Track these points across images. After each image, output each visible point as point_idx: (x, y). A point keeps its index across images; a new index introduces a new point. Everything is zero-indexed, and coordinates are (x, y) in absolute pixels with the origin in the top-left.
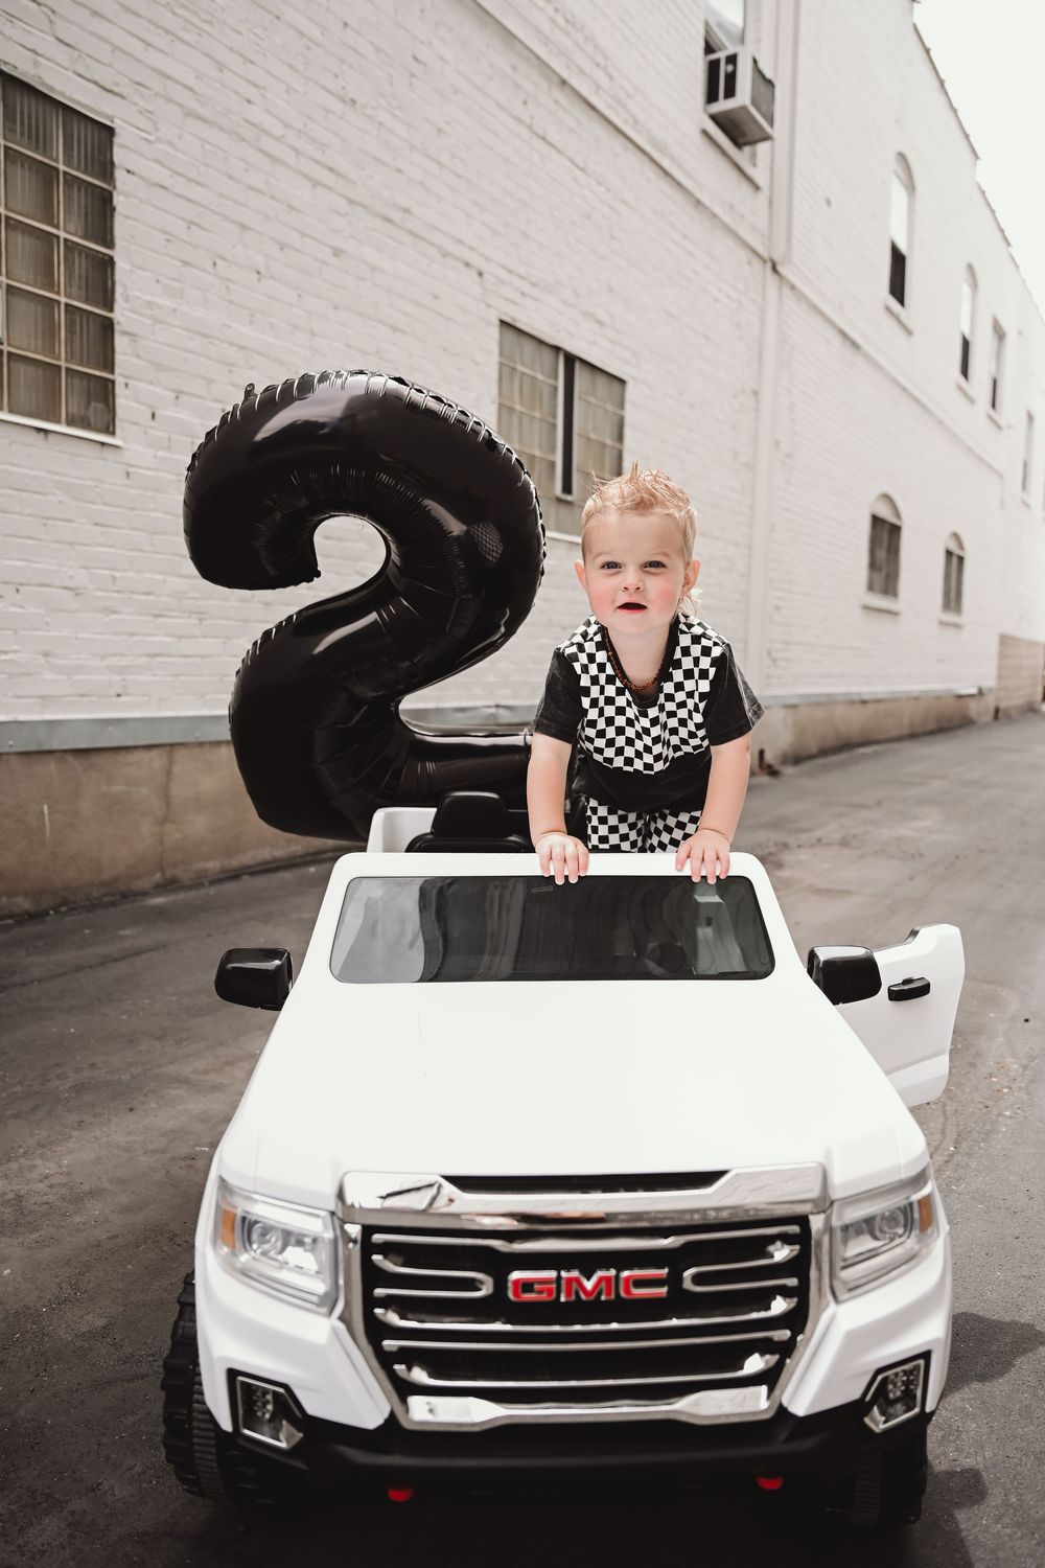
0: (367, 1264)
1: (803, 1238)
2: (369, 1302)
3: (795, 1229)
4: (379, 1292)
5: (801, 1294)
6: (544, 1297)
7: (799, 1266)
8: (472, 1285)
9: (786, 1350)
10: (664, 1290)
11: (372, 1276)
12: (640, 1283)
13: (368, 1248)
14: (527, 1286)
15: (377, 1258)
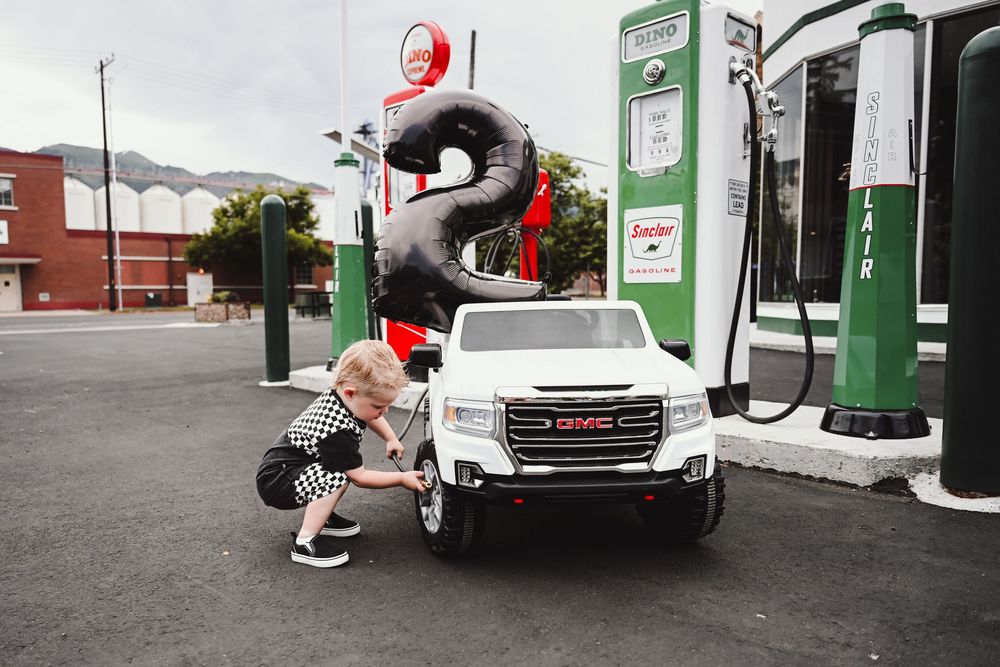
0: (507, 417)
1: (661, 408)
2: (508, 431)
3: (657, 405)
4: (511, 427)
5: (660, 428)
6: (569, 428)
7: (659, 418)
8: (543, 424)
9: (654, 448)
10: (611, 426)
11: (509, 422)
12: (603, 423)
13: (508, 412)
14: (564, 424)
15: (511, 415)
